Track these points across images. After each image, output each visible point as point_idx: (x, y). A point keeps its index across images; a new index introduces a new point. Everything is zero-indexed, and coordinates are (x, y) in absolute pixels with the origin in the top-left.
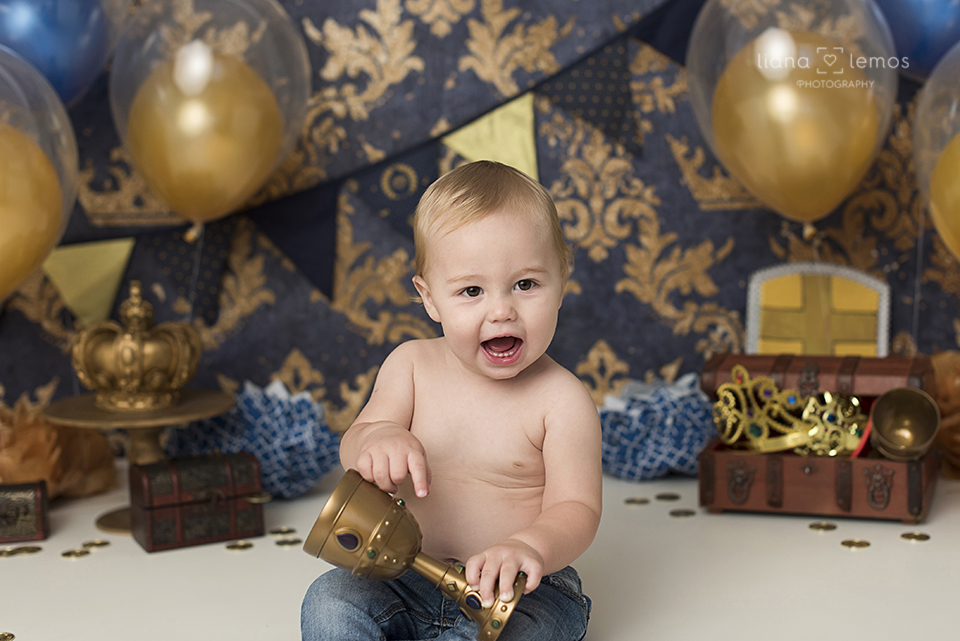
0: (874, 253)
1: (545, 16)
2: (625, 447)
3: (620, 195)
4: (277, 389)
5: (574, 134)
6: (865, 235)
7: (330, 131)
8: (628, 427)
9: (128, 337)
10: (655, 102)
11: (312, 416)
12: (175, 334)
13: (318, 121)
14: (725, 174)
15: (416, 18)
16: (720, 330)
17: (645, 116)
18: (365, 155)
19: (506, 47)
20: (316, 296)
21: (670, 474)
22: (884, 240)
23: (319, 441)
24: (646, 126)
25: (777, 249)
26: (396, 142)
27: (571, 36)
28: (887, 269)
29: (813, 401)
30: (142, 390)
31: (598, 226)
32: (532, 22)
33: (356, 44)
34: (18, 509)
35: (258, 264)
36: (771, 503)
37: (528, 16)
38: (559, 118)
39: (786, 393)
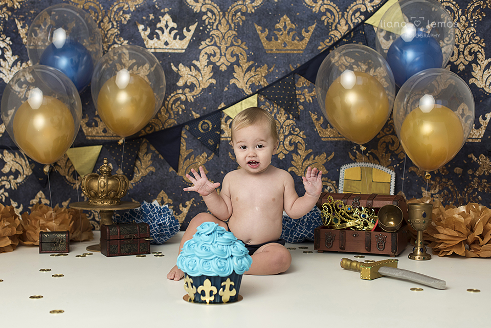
0: (390, 160)
1: (263, 65)
2: (289, 229)
3: (290, 134)
4: (156, 203)
5: (273, 109)
6: (386, 153)
7: (178, 106)
8: (290, 222)
9: (103, 178)
10: (305, 98)
11: (169, 213)
12: (120, 178)
13: (175, 102)
14: (331, 127)
15: (214, 64)
16: (328, 188)
17: (300, 104)
18: (192, 115)
19: (248, 76)
20: (171, 169)
21: (306, 241)
22: (394, 155)
23: (171, 223)
24: (301, 107)
25: (351, 156)
26: (204, 111)
27: (273, 71)
28: (395, 166)
29: (357, 209)
30: (107, 198)
31: (282, 145)
32: (258, 67)
33: (191, 73)
34: (59, 240)
35: (150, 156)
36: (341, 248)
37: (256, 64)
38: (267, 104)
39: (347, 206)
